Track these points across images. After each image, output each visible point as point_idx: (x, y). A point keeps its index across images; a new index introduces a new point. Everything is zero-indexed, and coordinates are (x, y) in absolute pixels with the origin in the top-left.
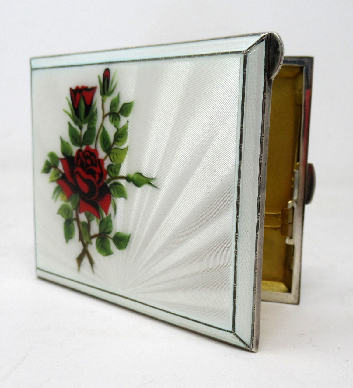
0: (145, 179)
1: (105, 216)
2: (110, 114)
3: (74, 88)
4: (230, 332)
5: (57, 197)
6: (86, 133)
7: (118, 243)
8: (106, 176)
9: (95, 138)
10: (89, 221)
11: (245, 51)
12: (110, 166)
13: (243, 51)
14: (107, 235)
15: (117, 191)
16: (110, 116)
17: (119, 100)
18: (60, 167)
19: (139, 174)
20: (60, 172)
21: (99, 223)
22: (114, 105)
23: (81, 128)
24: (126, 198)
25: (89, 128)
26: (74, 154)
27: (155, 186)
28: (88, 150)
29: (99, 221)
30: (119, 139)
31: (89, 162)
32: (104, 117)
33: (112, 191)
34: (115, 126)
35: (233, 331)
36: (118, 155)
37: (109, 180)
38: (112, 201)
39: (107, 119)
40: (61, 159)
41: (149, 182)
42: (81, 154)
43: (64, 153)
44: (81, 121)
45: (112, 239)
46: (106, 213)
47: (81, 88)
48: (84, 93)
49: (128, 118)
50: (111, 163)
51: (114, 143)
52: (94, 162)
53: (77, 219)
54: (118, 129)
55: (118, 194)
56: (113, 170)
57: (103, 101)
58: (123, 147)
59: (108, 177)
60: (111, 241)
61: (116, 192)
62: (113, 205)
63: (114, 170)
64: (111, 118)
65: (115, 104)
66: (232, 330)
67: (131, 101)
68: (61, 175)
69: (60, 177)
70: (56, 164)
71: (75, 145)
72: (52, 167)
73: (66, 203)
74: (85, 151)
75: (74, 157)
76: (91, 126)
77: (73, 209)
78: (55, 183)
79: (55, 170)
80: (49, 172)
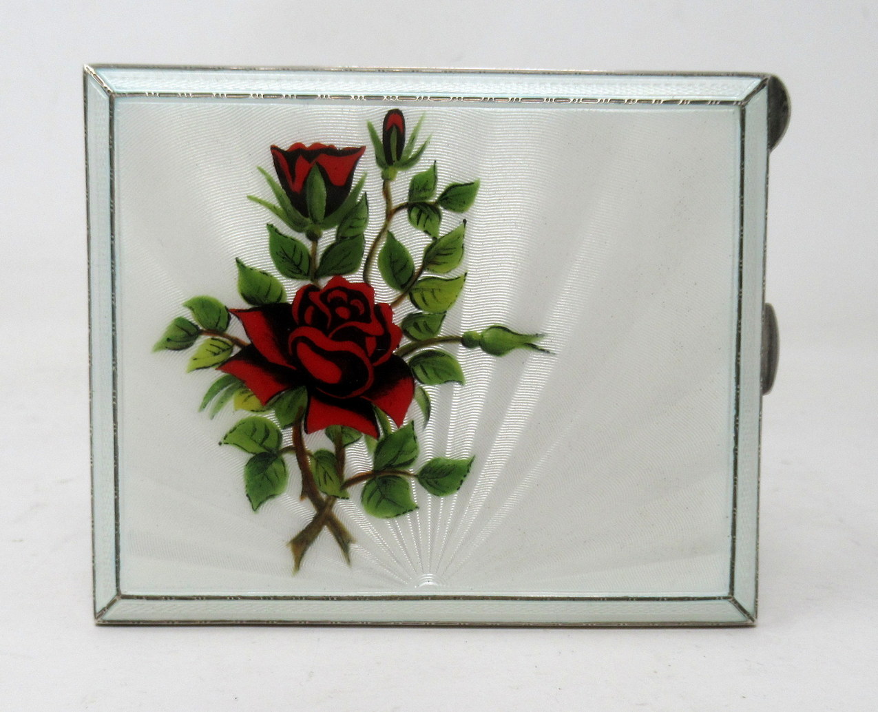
0: (516, 339)
1: (393, 427)
2: (409, 206)
3: (285, 145)
4: (725, 598)
5: (221, 403)
6: (330, 248)
7: (436, 482)
8: (399, 340)
9: (364, 260)
10: (341, 448)
11: (742, 102)
12: (410, 317)
13: (738, 102)
14: (401, 469)
15: (434, 369)
16: (410, 212)
17: (436, 177)
18: (236, 329)
19: (501, 330)
20: (236, 342)
21: (374, 448)
22: (421, 186)
23: (314, 237)
24: (461, 382)
25: (340, 238)
26: (290, 297)
27: (543, 350)
28: (340, 287)
29: (375, 442)
30: (440, 259)
31: (343, 312)
32: (390, 214)
33: (419, 372)
34: (426, 232)
35: (730, 596)
36: (437, 293)
37: (409, 349)
38: (418, 393)
39: (402, 217)
40: (239, 313)
41: (528, 342)
42: (314, 297)
43: (247, 298)
44: (315, 221)
45: (415, 476)
46: (399, 422)
47: (310, 147)
48: (322, 158)
49: (463, 214)
50: (415, 310)
51: (423, 268)
52: (362, 312)
53: (298, 448)
54: (434, 238)
55: (438, 376)
56: (421, 325)
57: (386, 180)
58: (453, 275)
59: (405, 342)
60: (414, 484)
61: (429, 371)
62: (422, 400)
63: (426, 325)
64: (414, 215)
65: (426, 185)
66: (729, 594)
67: (472, 181)
68: (237, 350)
69: (232, 355)
70: (217, 323)
71: (293, 278)
72: (200, 333)
73: (254, 415)
74: (329, 289)
75: (287, 305)
76: (350, 233)
77: (285, 427)
78: (212, 369)
79: (213, 339)
80: (187, 347)
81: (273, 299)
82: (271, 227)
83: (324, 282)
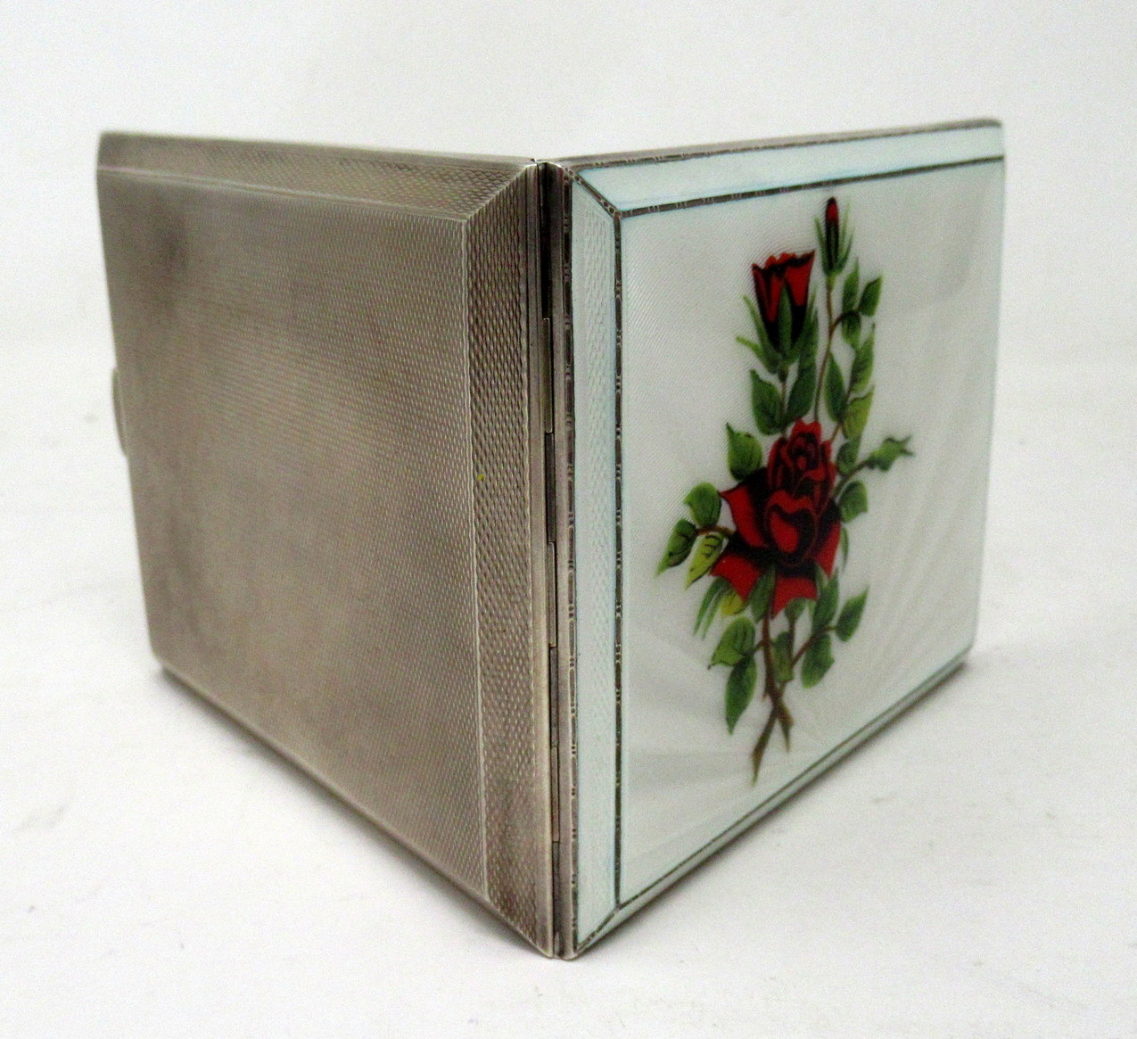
1: (826, 582)
2: (842, 319)
3: (761, 262)
6: (795, 386)
7: (846, 627)
8: (833, 480)
9: (815, 393)
10: (793, 623)
12: (841, 451)
14: (827, 626)
15: (853, 503)
16: (842, 325)
17: (858, 279)
18: (725, 517)
20: (725, 532)
21: (813, 611)
22: (850, 291)
23: (783, 377)
24: (865, 510)
25: (802, 372)
26: (766, 460)
28: (799, 433)
29: (814, 605)
30: (860, 375)
31: (801, 463)
32: (831, 332)
33: (843, 512)
34: (852, 346)
36: (856, 415)
37: (840, 487)
38: (842, 535)
39: (838, 334)
40: (728, 495)
41: (903, 449)
42: (783, 453)
43: (734, 473)
44: (784, 356)
45: (835, 628)
46: (830, 573)
47: (779, 260)
48: (789, 273)
49: (873, 318)
50: (844, 442)
51: (850, 389)
52: (813, 457)
53: (765, 641)
54: (857, 352)
55: (854, 510)
56: (846, 457)
57: (829, 288)
58: (864, 391)
59: (837, 480)
60: (833, 636)
61: (849, 507)
63: (849, 456)
64: (846, 326)
65: (852, 288)
67: (877, 277)
68: (725, 542)
69: (722, 551)
70: (711, 515)
71: (769, 434)
72: (697, 533)
73: (737, 617)
74: (794, 437)
75: (764, 470)
76: (807, 364)
77: (757, 621)
78: (706, 576)
79: (707, 537)
80: (686, 556)
81: (753, 467)
82: (754, 375)
83: (789, 431)
